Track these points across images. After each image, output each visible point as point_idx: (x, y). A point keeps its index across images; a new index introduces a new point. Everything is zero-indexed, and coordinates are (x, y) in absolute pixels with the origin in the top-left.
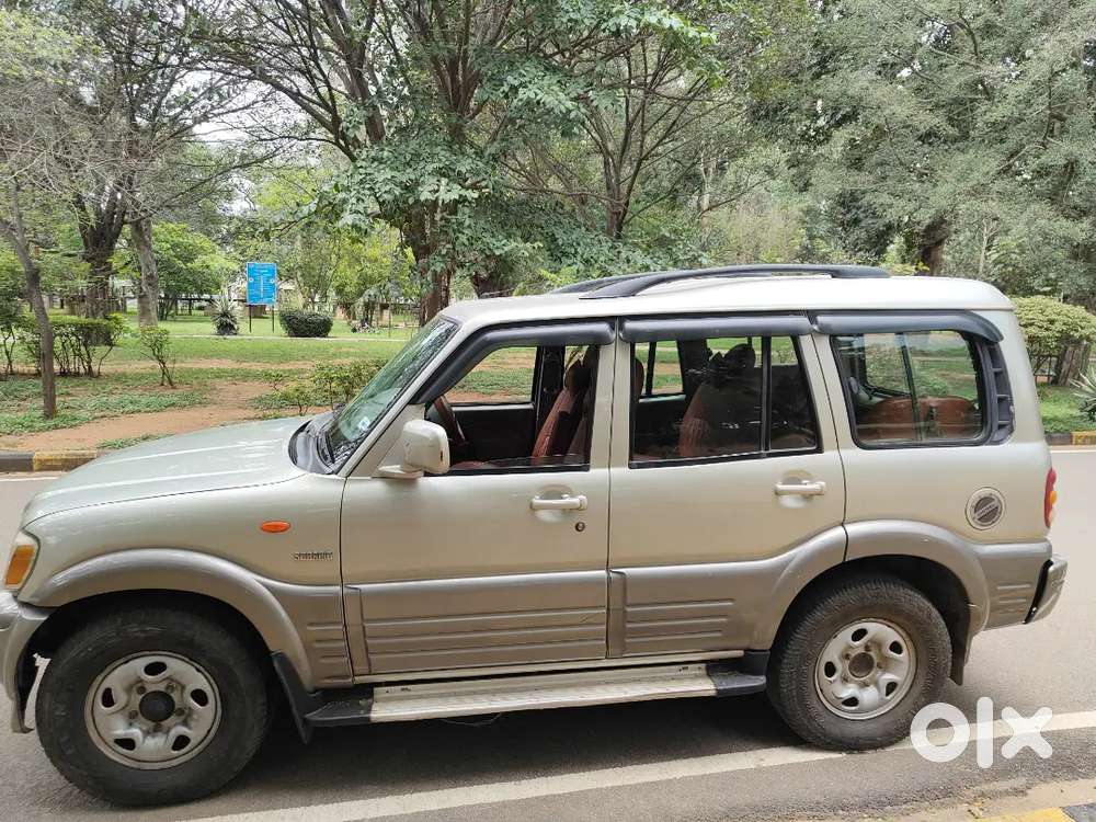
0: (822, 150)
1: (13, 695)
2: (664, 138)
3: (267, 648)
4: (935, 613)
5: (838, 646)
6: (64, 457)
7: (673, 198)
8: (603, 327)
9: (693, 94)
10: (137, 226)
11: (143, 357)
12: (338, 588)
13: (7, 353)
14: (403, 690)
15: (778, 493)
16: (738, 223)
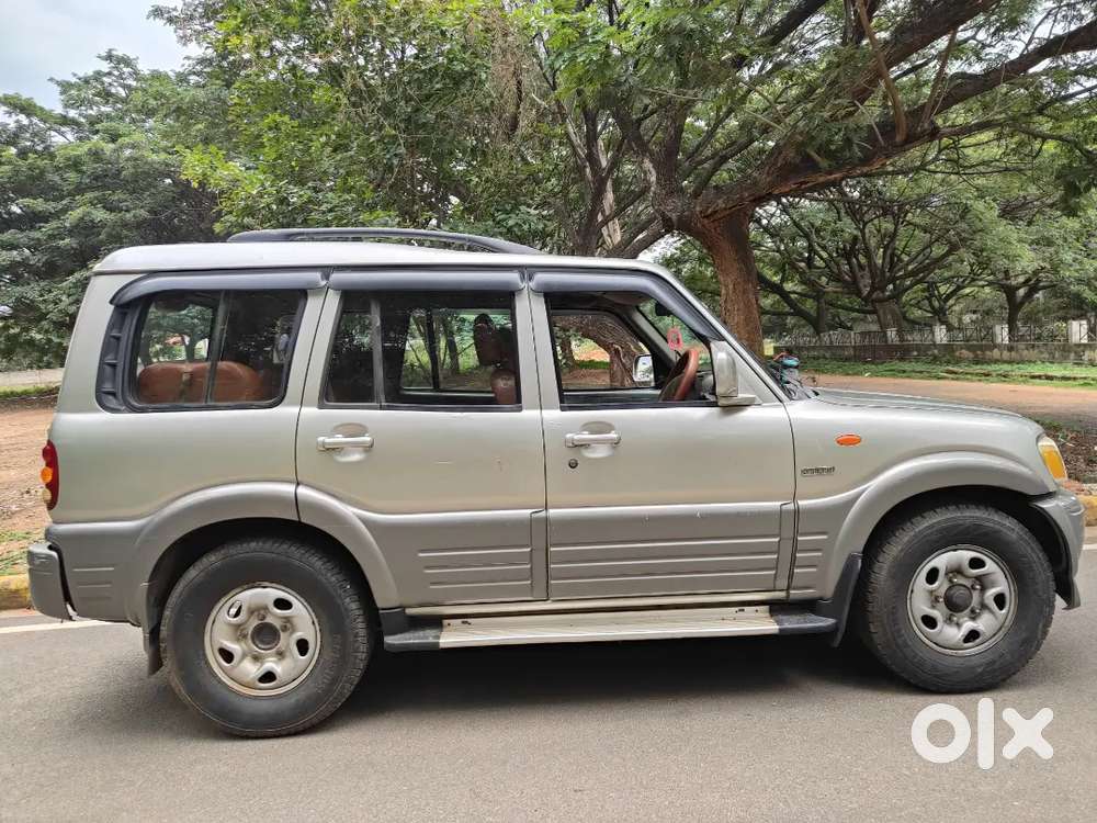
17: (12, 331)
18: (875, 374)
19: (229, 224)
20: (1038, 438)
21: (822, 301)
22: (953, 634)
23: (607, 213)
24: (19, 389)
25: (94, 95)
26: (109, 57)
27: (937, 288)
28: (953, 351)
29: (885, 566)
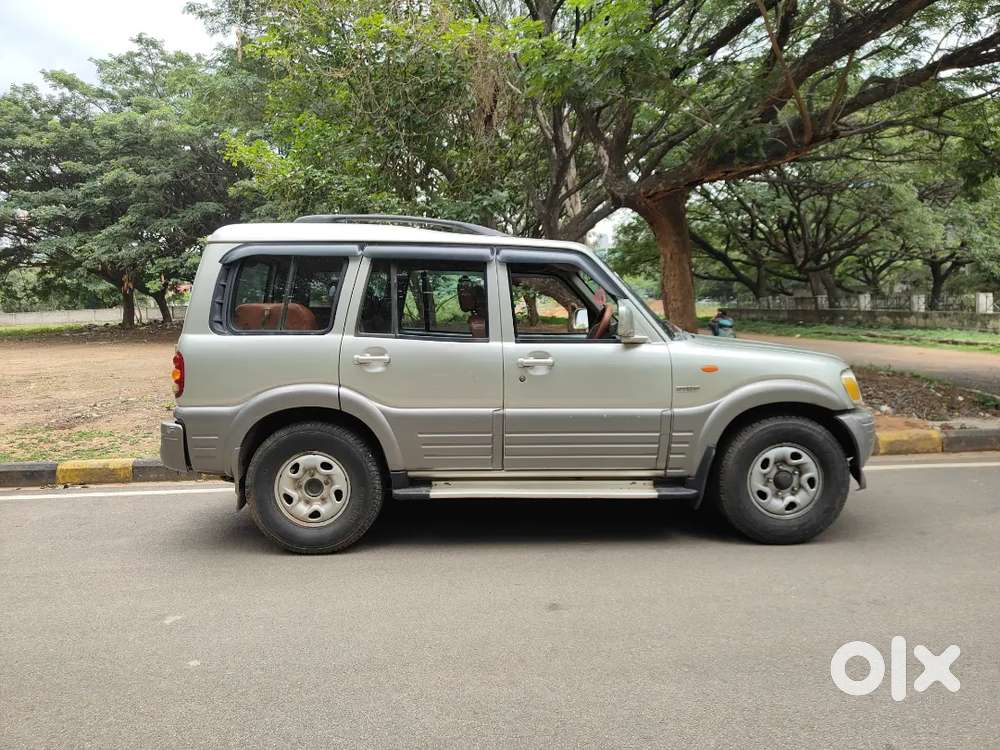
17: (47, 276)
18: (804, 336)
19: (241, 188)
20: (843, 372)
21: (762, 269)
22: (778, 504)
23: (570, 187)
24: (53, 327)
25: (127, 72)
26: (140, 40)
27: (871, 260)
28: (875, 317)
29: (732, 456)
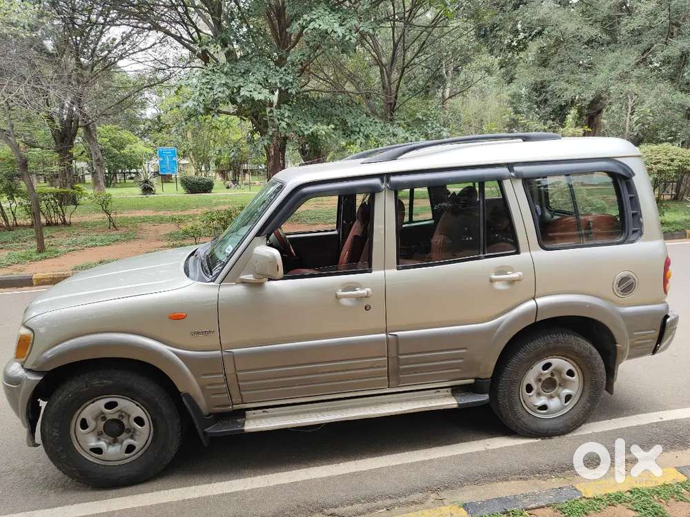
0: (522, 54)
1: (26, 424)
2: (418, 52)
3: (178, 390)
4: (595, 351)
5: (533, 374)
6: (52, 276)
7: (426, 92)
8: (376, 181)
9: (434, 23)
10: (87, 128)
11: (97, 211)
12: (219, 352)
13: (13, 213)
14: (264, 412)
15: (492, 281)
16: (469, 106)
